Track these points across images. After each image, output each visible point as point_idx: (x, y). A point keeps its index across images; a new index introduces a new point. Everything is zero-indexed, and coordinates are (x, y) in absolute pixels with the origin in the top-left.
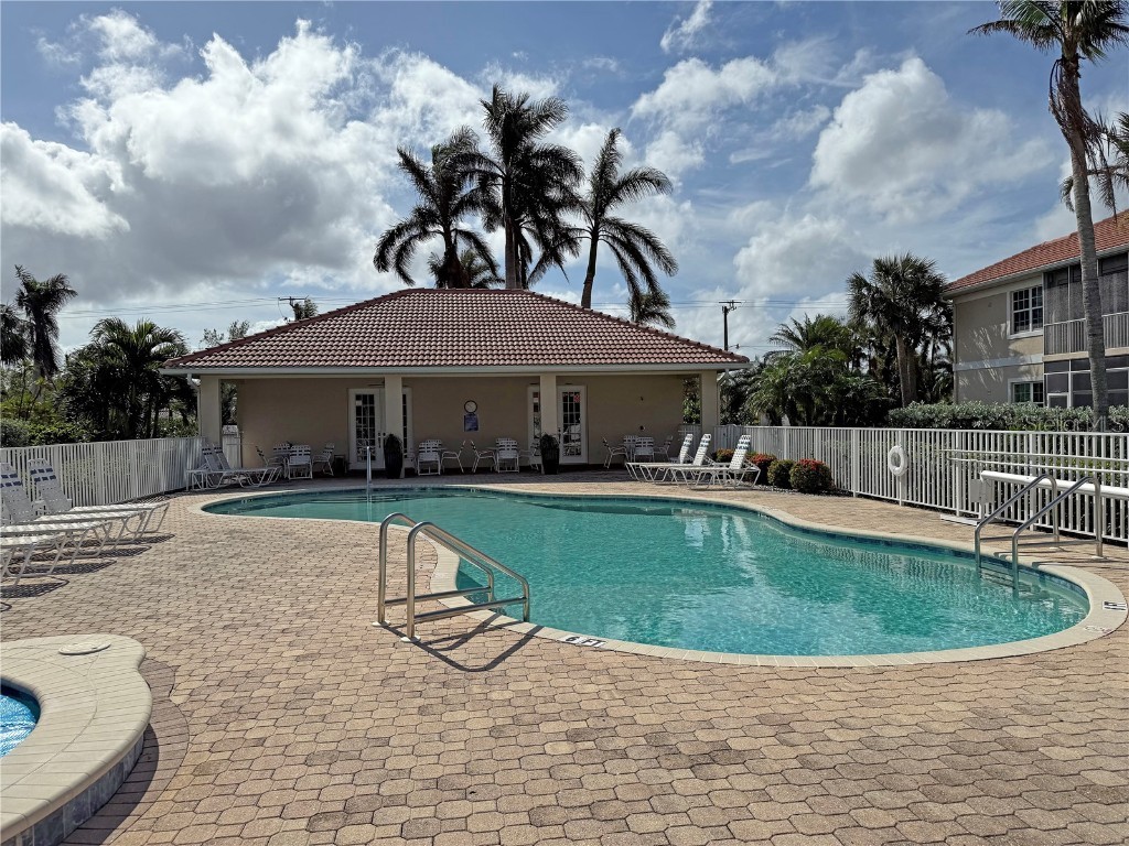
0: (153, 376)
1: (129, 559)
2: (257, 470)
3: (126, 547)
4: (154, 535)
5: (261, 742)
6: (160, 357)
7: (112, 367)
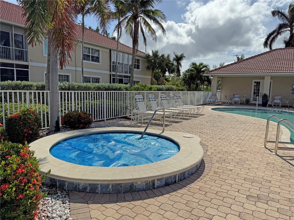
0: (201, 76)
1: (195, 118)
2: (225, 101)
3: (194, 116)
4: (200, 114)
5: (231, 170)
6: (203, 71)
7: (193, 74)
